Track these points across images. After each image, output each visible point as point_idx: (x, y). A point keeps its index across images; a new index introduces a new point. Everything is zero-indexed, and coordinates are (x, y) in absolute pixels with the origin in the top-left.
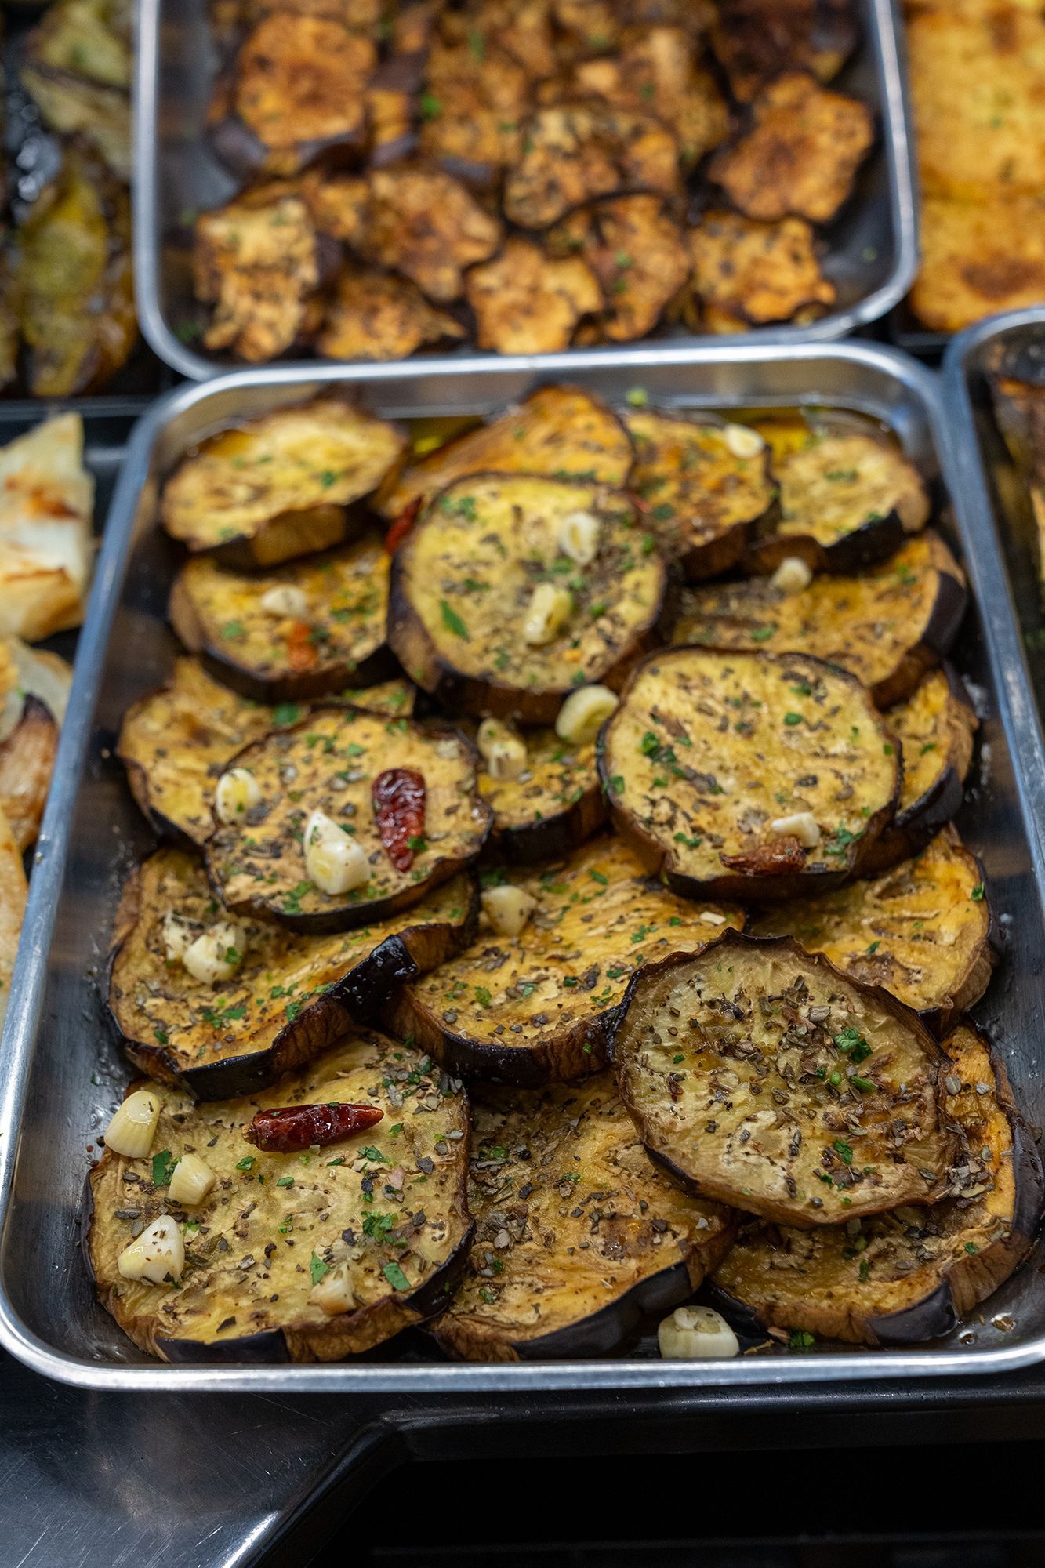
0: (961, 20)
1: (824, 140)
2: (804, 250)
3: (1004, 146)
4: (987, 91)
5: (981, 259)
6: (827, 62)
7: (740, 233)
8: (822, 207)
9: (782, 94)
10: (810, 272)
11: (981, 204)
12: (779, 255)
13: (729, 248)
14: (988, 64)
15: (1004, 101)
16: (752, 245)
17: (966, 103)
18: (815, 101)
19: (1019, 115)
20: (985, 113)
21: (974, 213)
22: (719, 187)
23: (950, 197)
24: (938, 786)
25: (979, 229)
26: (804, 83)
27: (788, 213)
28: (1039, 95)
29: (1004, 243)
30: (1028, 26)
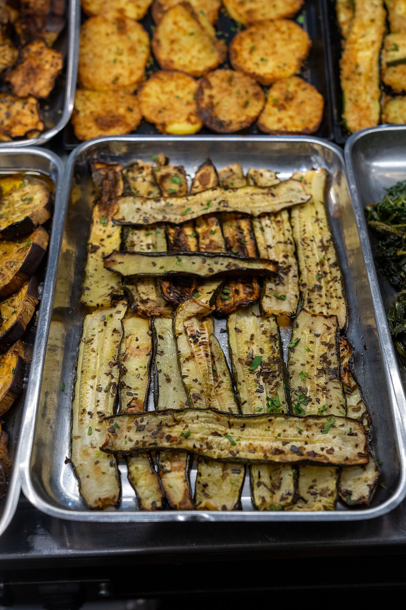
0: (105, 21)
1: (47, 67)
2: (34, 109)
3: (117, 70)
4: (114, 49)
5: (103, 114)
6: (52, 37)
7: (13, 102)
8: (45, 93)
9: (34, 48)
10: (36, 118)
11: (106, 92)
12: (26, 111)
13: (8, 107)
14: (115, 38)
15: (120, 53)
16: (18, 106)
17: (105, 52)
18: (46, 51)
19: (124, 58)
20: (112, 57)
21: (103, 96)
22: (9, 83)
23: (93, 90)
24: (12, 329)
25: (104, 102)
26: (42, 44)
27: (30, 95)
28: (132, 50)
29: (112, 107)
30: (131, 24)
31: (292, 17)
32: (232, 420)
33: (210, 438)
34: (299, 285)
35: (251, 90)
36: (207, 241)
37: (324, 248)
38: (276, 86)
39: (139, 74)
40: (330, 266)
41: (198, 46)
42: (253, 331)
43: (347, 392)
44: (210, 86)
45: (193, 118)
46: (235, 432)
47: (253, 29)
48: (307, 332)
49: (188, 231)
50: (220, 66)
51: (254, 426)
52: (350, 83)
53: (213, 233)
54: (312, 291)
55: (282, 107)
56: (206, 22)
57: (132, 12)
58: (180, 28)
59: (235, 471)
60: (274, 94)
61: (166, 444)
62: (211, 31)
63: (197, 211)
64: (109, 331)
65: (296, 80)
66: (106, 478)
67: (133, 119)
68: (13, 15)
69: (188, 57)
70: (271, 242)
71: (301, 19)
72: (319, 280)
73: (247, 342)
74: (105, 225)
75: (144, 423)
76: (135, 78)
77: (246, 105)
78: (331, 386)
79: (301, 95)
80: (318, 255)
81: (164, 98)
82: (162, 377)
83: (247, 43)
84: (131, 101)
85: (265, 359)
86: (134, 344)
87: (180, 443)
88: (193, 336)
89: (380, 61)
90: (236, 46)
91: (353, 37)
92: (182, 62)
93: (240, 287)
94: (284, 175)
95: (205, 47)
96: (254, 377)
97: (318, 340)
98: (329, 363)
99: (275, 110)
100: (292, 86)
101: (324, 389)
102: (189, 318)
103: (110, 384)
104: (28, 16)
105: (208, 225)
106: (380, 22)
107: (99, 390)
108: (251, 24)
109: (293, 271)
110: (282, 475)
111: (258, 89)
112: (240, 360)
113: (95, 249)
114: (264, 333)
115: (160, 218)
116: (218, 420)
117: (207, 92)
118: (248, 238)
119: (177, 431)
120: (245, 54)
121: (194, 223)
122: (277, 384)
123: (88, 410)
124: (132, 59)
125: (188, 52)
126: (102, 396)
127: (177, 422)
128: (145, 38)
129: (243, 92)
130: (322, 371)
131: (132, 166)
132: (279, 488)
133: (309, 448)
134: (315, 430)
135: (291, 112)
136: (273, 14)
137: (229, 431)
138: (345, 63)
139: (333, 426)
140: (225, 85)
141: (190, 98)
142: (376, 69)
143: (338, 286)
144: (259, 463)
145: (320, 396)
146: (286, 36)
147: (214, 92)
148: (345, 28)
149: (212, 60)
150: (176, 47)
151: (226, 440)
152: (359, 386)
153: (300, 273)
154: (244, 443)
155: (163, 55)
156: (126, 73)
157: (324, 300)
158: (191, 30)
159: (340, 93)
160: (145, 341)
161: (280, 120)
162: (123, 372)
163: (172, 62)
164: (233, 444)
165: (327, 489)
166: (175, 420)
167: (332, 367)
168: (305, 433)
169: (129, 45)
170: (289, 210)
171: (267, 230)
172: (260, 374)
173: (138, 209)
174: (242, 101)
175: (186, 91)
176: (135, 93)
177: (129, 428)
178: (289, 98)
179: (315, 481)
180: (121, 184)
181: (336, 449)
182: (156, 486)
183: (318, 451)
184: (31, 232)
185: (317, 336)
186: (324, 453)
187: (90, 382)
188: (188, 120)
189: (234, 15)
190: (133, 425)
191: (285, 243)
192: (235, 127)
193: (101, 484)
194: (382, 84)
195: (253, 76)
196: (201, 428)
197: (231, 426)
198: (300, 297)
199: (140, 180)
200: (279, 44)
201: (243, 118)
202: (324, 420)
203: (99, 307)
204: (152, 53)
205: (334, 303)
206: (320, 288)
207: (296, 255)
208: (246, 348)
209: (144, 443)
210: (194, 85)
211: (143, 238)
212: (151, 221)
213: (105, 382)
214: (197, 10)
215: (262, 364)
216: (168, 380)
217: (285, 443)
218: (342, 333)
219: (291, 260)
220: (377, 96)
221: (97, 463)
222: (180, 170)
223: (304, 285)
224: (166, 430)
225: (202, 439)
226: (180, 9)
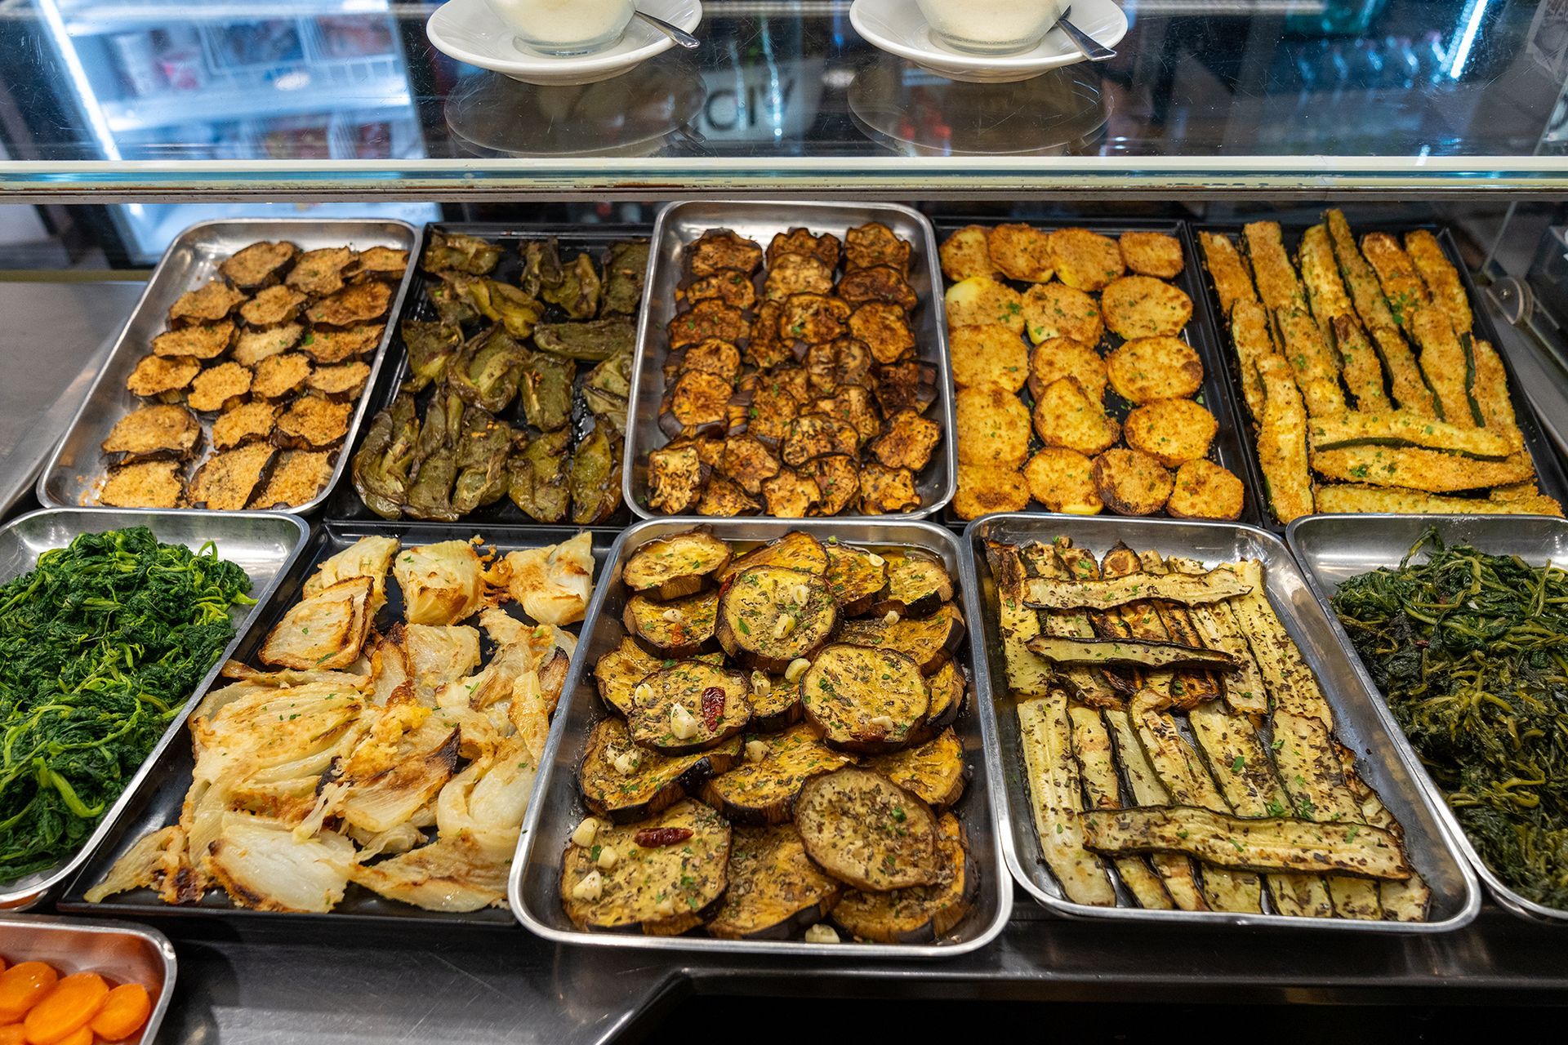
0: (980, 392)
1: (920, 438)
2: (908, 482)
3: (996, 444)
4: (990, 422)
5: (985, 491)
6: (923, 406)
7: (882, 474)
8: (918, 465)
9: (903, 418)
10: (911, 492)
11: (986, 468)
12: (898, 483)
13: (877, 480)
14: (990, 411)
15: (998, 427)
16: (887, 479)
17: (981, 425)
18: (917, 421)
19: (1003, 432)
20: (989, 431)
21: (982, 472)
22: (874, 454)
23: (971, 464)
24: (947, 709)
25: (984, 478)
26: (912, 414)
27: (903, 467)
28: (1012, 424)
29: (994, 484)
30: (1009, 397)
31: (1193, 397)
32: (1232, 823)
33: (1212, 841)
34: (1264, 682)
35: (1155, 472)
36: (1141, 631)
37: (1281, 645)
38: (1184, 468)
39: (1022, 450)
40: (1295, 664)
41: (1087, 423)
42: (1224, 730)
43: (1359, 800)
44: (1108, 466)
45: (1093, 499)
46: (1239, 838)
47: (1149, 408)
48: (1289, 733)
49: (1113, 619)
50: (1114, 445)
51: (1259, 830)
52: (1272, 468)
53: (1147, 621)
54: (1280, 690)
55: (1194, 492)
56: (1094, 398)
57: (1008, 385)
58: (1066, 403)
59: (1247, 882)
60: (1183, 476)
61: (1163, 844)
62: (1100, 407)
63: (1123, 598)
64: (1051, 723)
65: (1207, 463)
66: (1094, 881)
67: (1021, 497)
68: (875, 383)
69: (1078, 434)
70: (1214, 636)
71: (1200, 399)
72: (1285, 678)
73: (1219, 742)
74: (1014, 608)
75: (1128, 821)
76: (1018, 454)
77: (1152, 487)
78: (1337, 792)
79: (1215, 480)
80: (1277, 653)
81: (1054, 476)
82: (1132, 775)
83: (1144, 422)
84: (1015, 478)
85: (1247, 760)
86: (1087, 737)
87: (1179, 843)
88: (1156, 730)
89: (1307, 444)
90: (1131, 424)
91: (1267, 419)
92: (1070, 439)
93: (1194, 682)
94: (1210, 565)
95: (1095, 425)
96: (1240, 779)
97: (1304, 743)
98: (1328, 768)
99: (1187, 494)
100: (1203, 469)
101: (1330, 796)
102: (1147, 710)
103: (1070, 779)
104: (888, 386)
105: (1136, 613)
106: (1297, 405)
107: (1057, 784)
108: (1146, 402)
109: (1252, 668)
110: (1309, 887)
111: (1163, 470)
112: (1218, 760)
113: (1009, 634)
114: (1237, 732)
115: (1080, 602)
116: (1216, 821)
117: (1106, 471)
118: (1187, 629)
119: (1170, 831)
120: (1143, 433)
121: (1118, 610)
122: (1272, 788)
123: (1050, 806)
124: (1012, 434)
125: (1076, 429)
126: (1063, 791)
127: (1168, 821)
128: (1025, 413)
129: (1146, 474)
130: (1320, 777)
131: (1031, 547)
132: (1308, 902)
133: (1335, 857)
134: (1336, 839)
135: (1205, 498)
136: (1169, 393)
137: (1231, 836)
138: (1263, 445)
139: (1357, 835)
140: (1123, 465)
141: (1085, 477)
142: (1303, 453)
143: (1312, 685)
144: (1277, 872)
145: (1327, 802)
146: (1187, 416)
147: (1113, 472)
148: (1256, 410)
149: (1105, 439)
150: (1061, 422)
151: (1231, 845)
152: (1376, 792)
153: (1261, 670)
154: (1253, 849)
155: (1048, 430)
156: (1007, 449)
157: (1297, 701)
158: (1078, 406)
159: (1262, 477)
160: (1100, 734)
161: (1193, 506)
162: (1081, 766)
163: (1060, 438)
164: (1241, 850)
165: (1368, 906)
166: (1165, 819)
167: (1333, 771)
168: (1325, 840)
169: (1008, 419)
170: (1228, 601)
171: (1206, 622)
172: (1246, 776)
173: (1053, 593)
174: (1146, 483)
175: (1080, 470)
176: (1020, 470)
177: (1110, 826)
178: (1201, 483)
179: (1349, 897)
180: (1021, 567)
181: (1369, 860)
182: (1159, 891)
183: (1346, 860)
184: (938, 609)
185: (1304, 738)
186: (1355, 863)
187: (1045, 776)
188: (1087, 501)
189: (1123, 391)
190: (1113, 822)
191: (1234, 636)
192: (1144, 510)
193: (1090, 888)
194: (1311, 470)
195: (1156, 456)
196: (1200, 829)
197: (1231, 829)
198: (1269, 695)
199: (1041, 563)
200: (1180, 424)
201: (1151, 501)
202: (1344, 828)
203: (1034, 695)
204: (1034, 428)
205: (1311, 705)
206: (1289, 688)
207: (1250, 649)
208: (1220, 748)
209: (1135, 842)
210: (1088, 465)
211: (1061, 624)
212: (1071, 606)
213: (1063, 777)
214: (1084, 385)
215: (1245, 766)
216: (1140, 777)
217: (1305, 851)
218: (1332, 736)
219: (1247, 656)
220: (1306, 483)
221: (1078, 863)
222: (1087, 554)
223: (1271, 683)
224: (1155, 829)
225: (1203, 841)
226: (1065, 383)
